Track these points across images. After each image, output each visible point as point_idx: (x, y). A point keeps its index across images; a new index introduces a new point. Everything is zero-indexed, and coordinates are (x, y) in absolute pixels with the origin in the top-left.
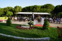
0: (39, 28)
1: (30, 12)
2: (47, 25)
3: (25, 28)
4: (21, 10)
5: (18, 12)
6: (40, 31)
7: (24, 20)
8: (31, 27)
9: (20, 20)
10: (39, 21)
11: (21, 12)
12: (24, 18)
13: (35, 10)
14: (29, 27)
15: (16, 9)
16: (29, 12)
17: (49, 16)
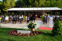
0: (46, 32)
1: (29, 7)
2: (59, 28)
3: (23, 34)
6: (48, 37)
7: (21, 21)
8: (33, 32)
9: (14, 21)
10: (45, 21)
12: (20, 17)
13: (37, 3)
14: (30, 32)
15: (6, 3)
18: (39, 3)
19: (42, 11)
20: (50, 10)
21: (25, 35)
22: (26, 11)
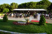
2: (43, 21)
4: (17, 7)
5: (14, 8)
11: (17, 8)
14: (25, 23)
15: (13, 6)
16: (25, 8)
17: (45, 12)
18: (32, 6)
19: (34, 11)
20: (39, 11)
21: (22, 25)
22: (24, 11)
